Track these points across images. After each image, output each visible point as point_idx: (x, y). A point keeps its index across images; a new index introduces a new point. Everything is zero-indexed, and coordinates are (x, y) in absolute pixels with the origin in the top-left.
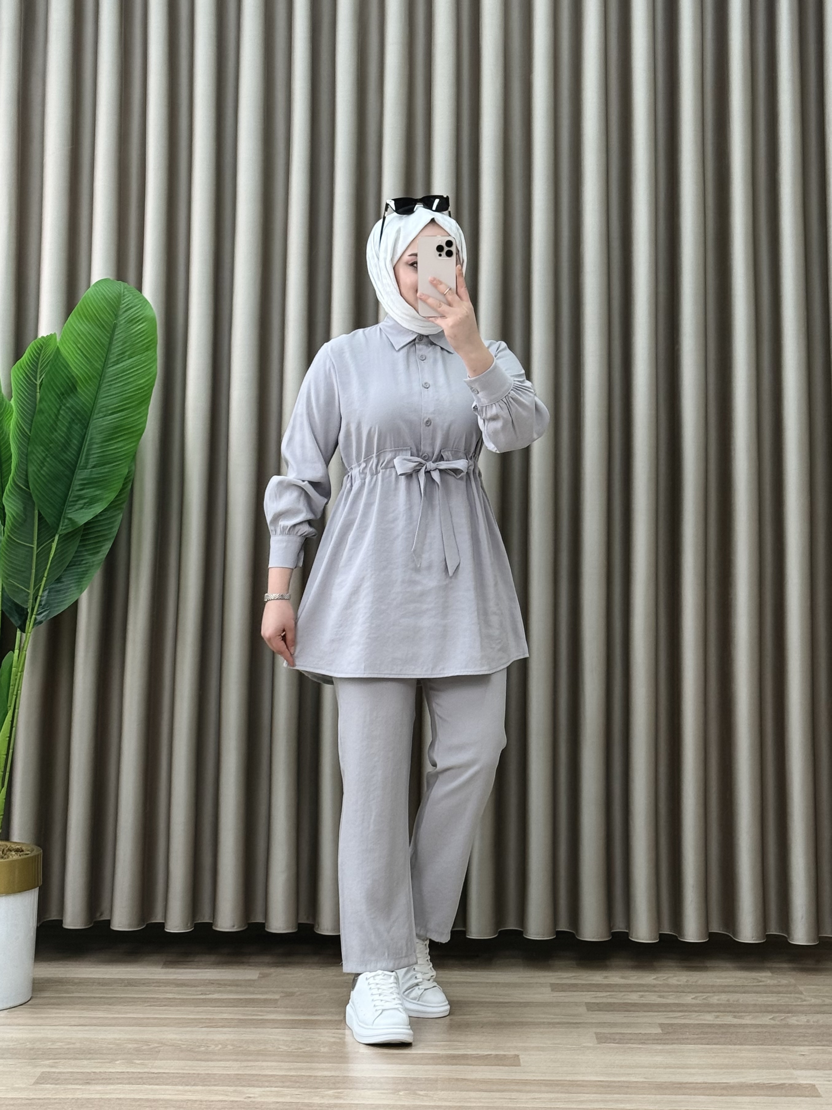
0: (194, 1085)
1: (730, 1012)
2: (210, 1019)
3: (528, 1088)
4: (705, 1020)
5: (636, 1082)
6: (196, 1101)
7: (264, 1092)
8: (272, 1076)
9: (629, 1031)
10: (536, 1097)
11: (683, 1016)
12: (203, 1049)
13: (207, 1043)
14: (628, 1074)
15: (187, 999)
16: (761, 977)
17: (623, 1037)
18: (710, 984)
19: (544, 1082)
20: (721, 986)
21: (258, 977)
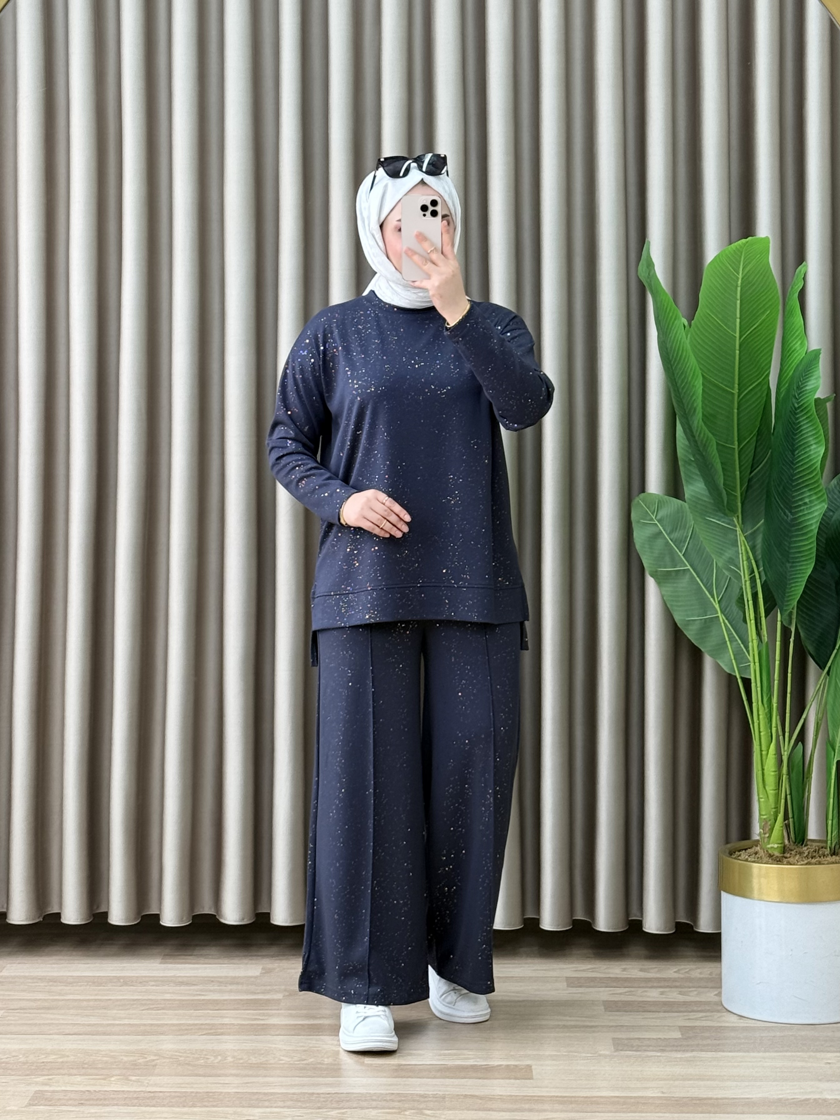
0: (192, 1106)
2: (208, 1025)
3: (540, 1106)
5: (653, 1097)
7: (264, 1113)
8: (272, 1094)
9: (647, 1035)
11: (705, 1017)
12: (202, 1061)
13: (206, 1055)
14: (645, 1088)
15: (186, 1000)
17: (641, 1043)
19: (558, 1099)
21: (261, 974)
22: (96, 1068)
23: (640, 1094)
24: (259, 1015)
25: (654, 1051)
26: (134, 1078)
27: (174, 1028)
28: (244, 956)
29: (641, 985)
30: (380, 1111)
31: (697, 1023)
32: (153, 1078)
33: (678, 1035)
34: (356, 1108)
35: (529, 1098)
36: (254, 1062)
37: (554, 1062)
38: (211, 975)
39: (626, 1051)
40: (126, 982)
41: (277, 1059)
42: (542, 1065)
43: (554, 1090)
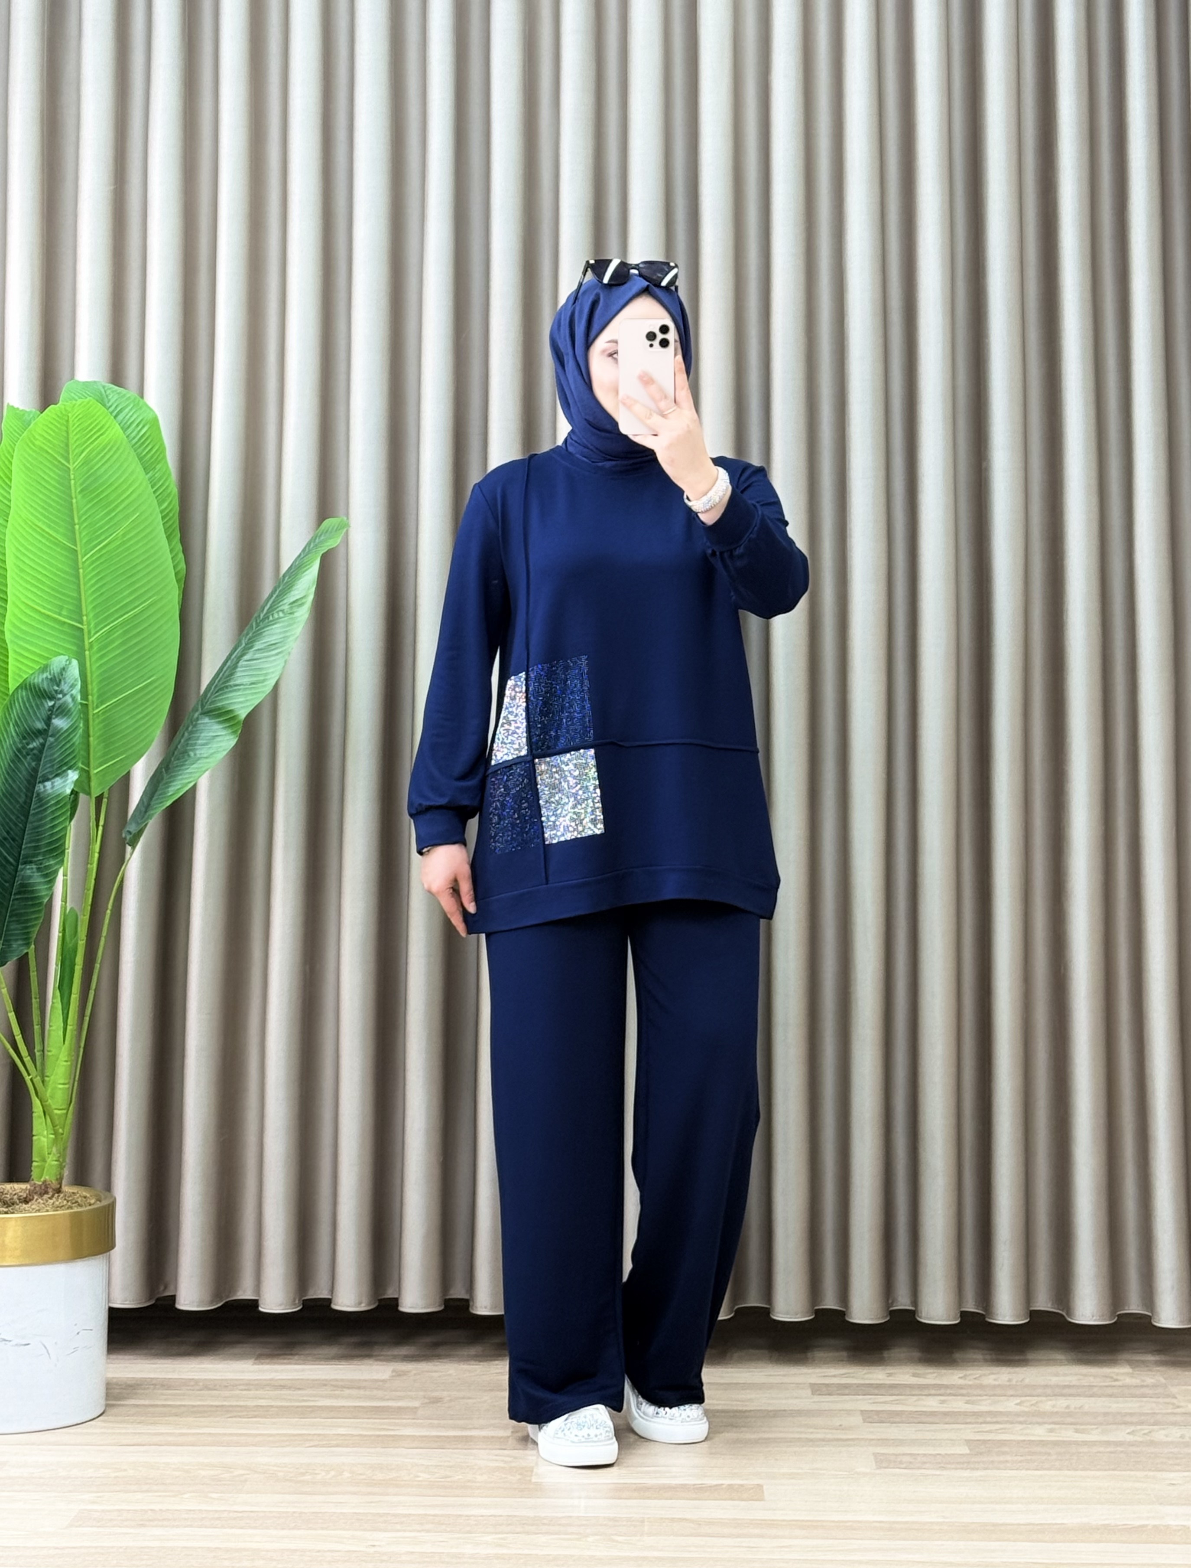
0: (294, 1528)
1: (1072, 1424)
2: (319, 1435)
3: (773, 1532)
4: (1033, 1435)
5: (931, 1523)
6: (296, 1550)
7: (395, 1538)
8: (405, 1516)
9: (922, 1451)
10: (787, 1544)
11: (1002, 1429)
13: (314, 1470)
14: (919, 1512)
15: (288, 1407)
16: (1117, 1374)
17: (915, 1459)
18: (1043, 1383)
19: (800, 1524)
20: (1058, 1386)
21: (391, 1377)
22: (163, 1484)
23: (912, 1519)
24: (386, 1424)
25: (931, 1469)
26: (214, 1495)
27: (273, 1438)
28: (367, 1358)
29: (913, 1393)
31: (991, 1437)
32: (241, 1495)
33: (963, 1450)
34: (520, 1533)
35: (759, 1522)
36: (381, 1478)
37: (793, 1481)
39: (892, 1468)
41: (412, 1475)
42: (775, 1485)
43: (792, 1512)
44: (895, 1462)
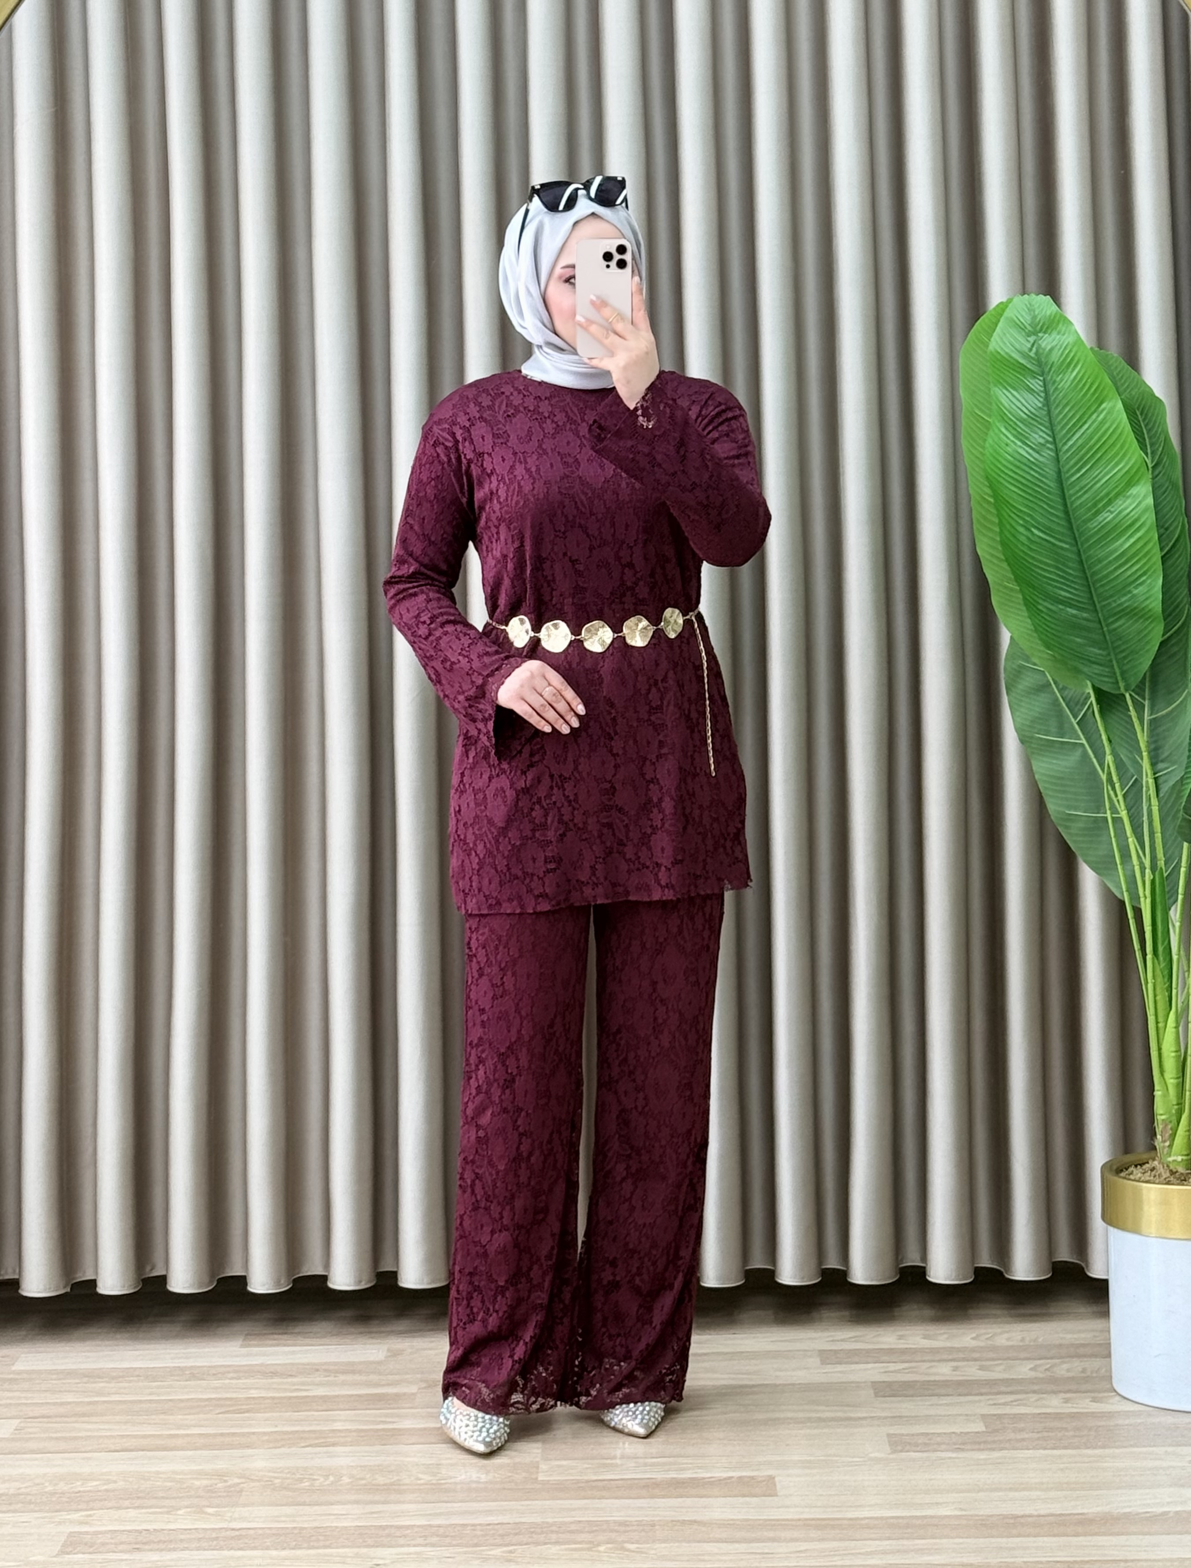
0: (293, 1549)
1: (1088, 1391)
2: (314, 1432)
3: (788, 1534)
4: (1048, 1407)
5: (948, 1517)
7: (397, 1554)
8: (409, 1527)
9: (937, 1429)
10: (802, 1548)
11: (1016, 1401)
12: (307, 1484)
13: (311, 1474)
14: (937, 1504)
15: (281, 1398)
17: (930, 1439)
18: (1057, 1342)
19: (813, 1522)
20: (1072, 1345)
21: (386, 1357)
22: (156, 1498)
23: (929, 1512)
24: (386, 1416)
25: (947, 1451)
26: (210, 1510)
27: (266, 1438)
28: (361, 1333)
29: (926, 1358)
30: (563, 1547)
31: (1008, 1410)
32: (238, 1509)
33: (980, 1427)
34: (526, 1544)
35: (773, 1523)
36: (382, 1483)
37: (808, 1471)
38: (315, 1361)
39: (908, 1451)
40: (195, 1374)
41: (413, 1478)
42: (788, 1476)
43: (807, 1510)
44: (910, 1444)
